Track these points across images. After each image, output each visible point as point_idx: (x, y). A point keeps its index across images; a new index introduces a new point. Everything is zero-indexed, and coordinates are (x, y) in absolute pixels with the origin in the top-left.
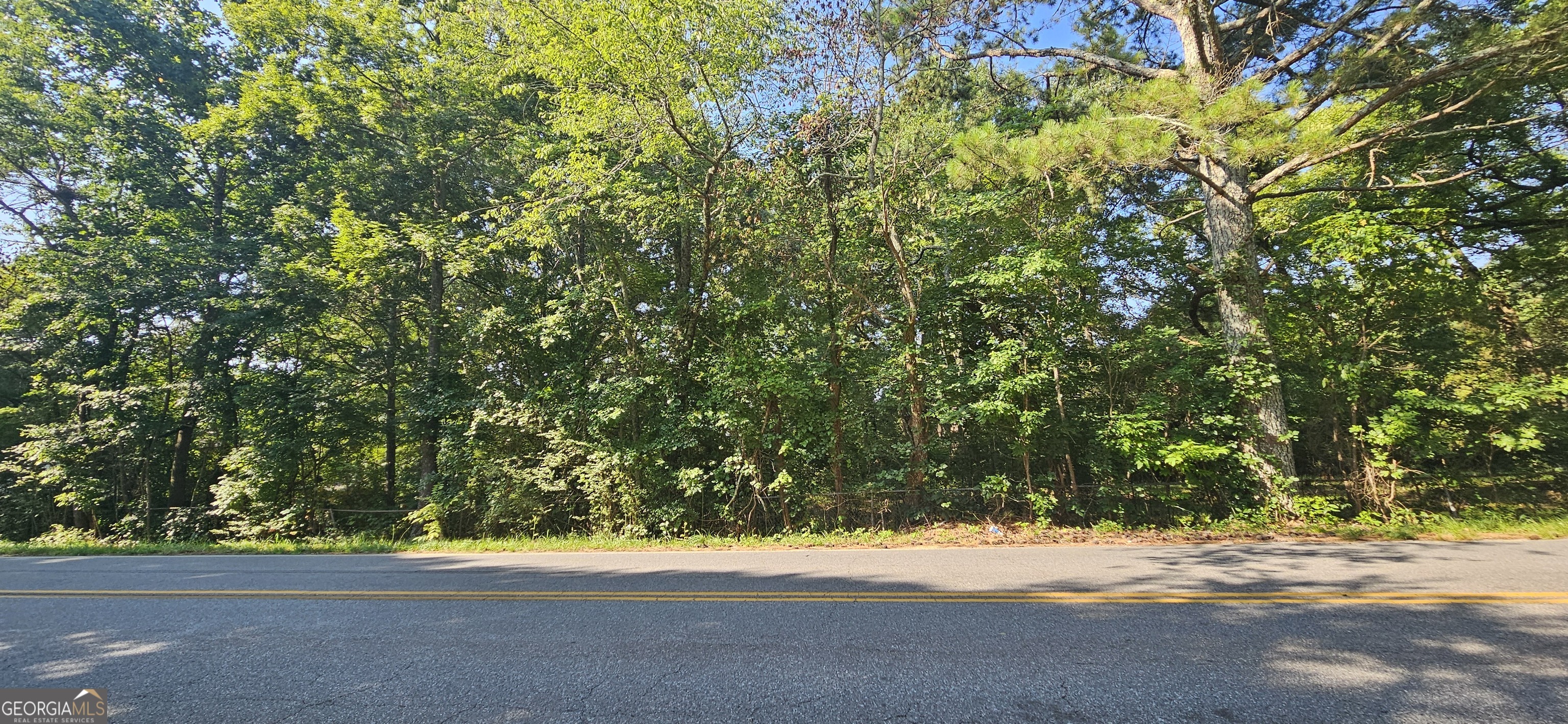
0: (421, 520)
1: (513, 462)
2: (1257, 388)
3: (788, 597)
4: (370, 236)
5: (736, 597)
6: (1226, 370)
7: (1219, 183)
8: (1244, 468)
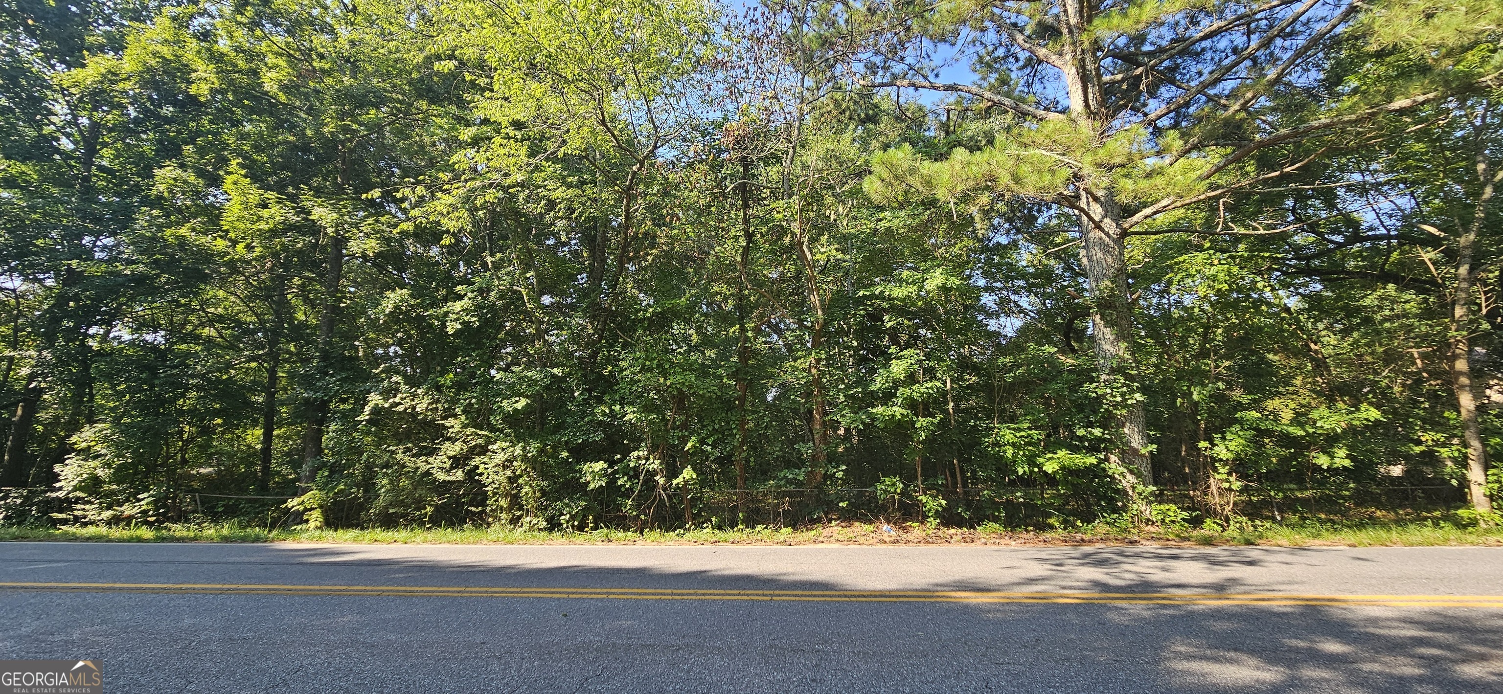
0: (301, 508)
1: (408, 450)
2: (1124, 405)
4: (265, 206)
6: (1097, 387)
7: (1097, 218)
8: (1110, 477)
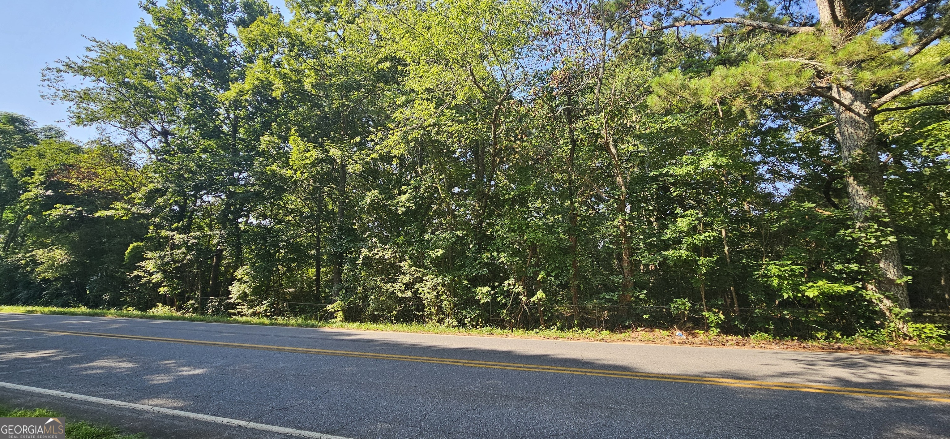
0: (333, 310)
1: (382, 279)
2: (878, 245)
3: (543, 369)
4: (308, 151)
5: (510, 367)
7: (847, 102)
8: (867, 301)
